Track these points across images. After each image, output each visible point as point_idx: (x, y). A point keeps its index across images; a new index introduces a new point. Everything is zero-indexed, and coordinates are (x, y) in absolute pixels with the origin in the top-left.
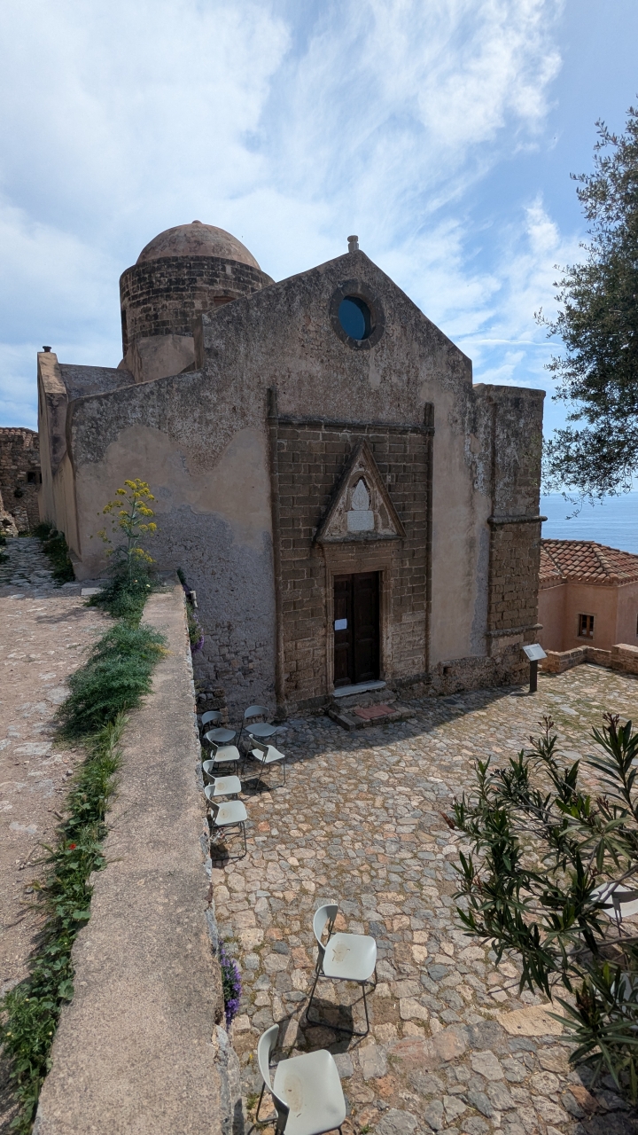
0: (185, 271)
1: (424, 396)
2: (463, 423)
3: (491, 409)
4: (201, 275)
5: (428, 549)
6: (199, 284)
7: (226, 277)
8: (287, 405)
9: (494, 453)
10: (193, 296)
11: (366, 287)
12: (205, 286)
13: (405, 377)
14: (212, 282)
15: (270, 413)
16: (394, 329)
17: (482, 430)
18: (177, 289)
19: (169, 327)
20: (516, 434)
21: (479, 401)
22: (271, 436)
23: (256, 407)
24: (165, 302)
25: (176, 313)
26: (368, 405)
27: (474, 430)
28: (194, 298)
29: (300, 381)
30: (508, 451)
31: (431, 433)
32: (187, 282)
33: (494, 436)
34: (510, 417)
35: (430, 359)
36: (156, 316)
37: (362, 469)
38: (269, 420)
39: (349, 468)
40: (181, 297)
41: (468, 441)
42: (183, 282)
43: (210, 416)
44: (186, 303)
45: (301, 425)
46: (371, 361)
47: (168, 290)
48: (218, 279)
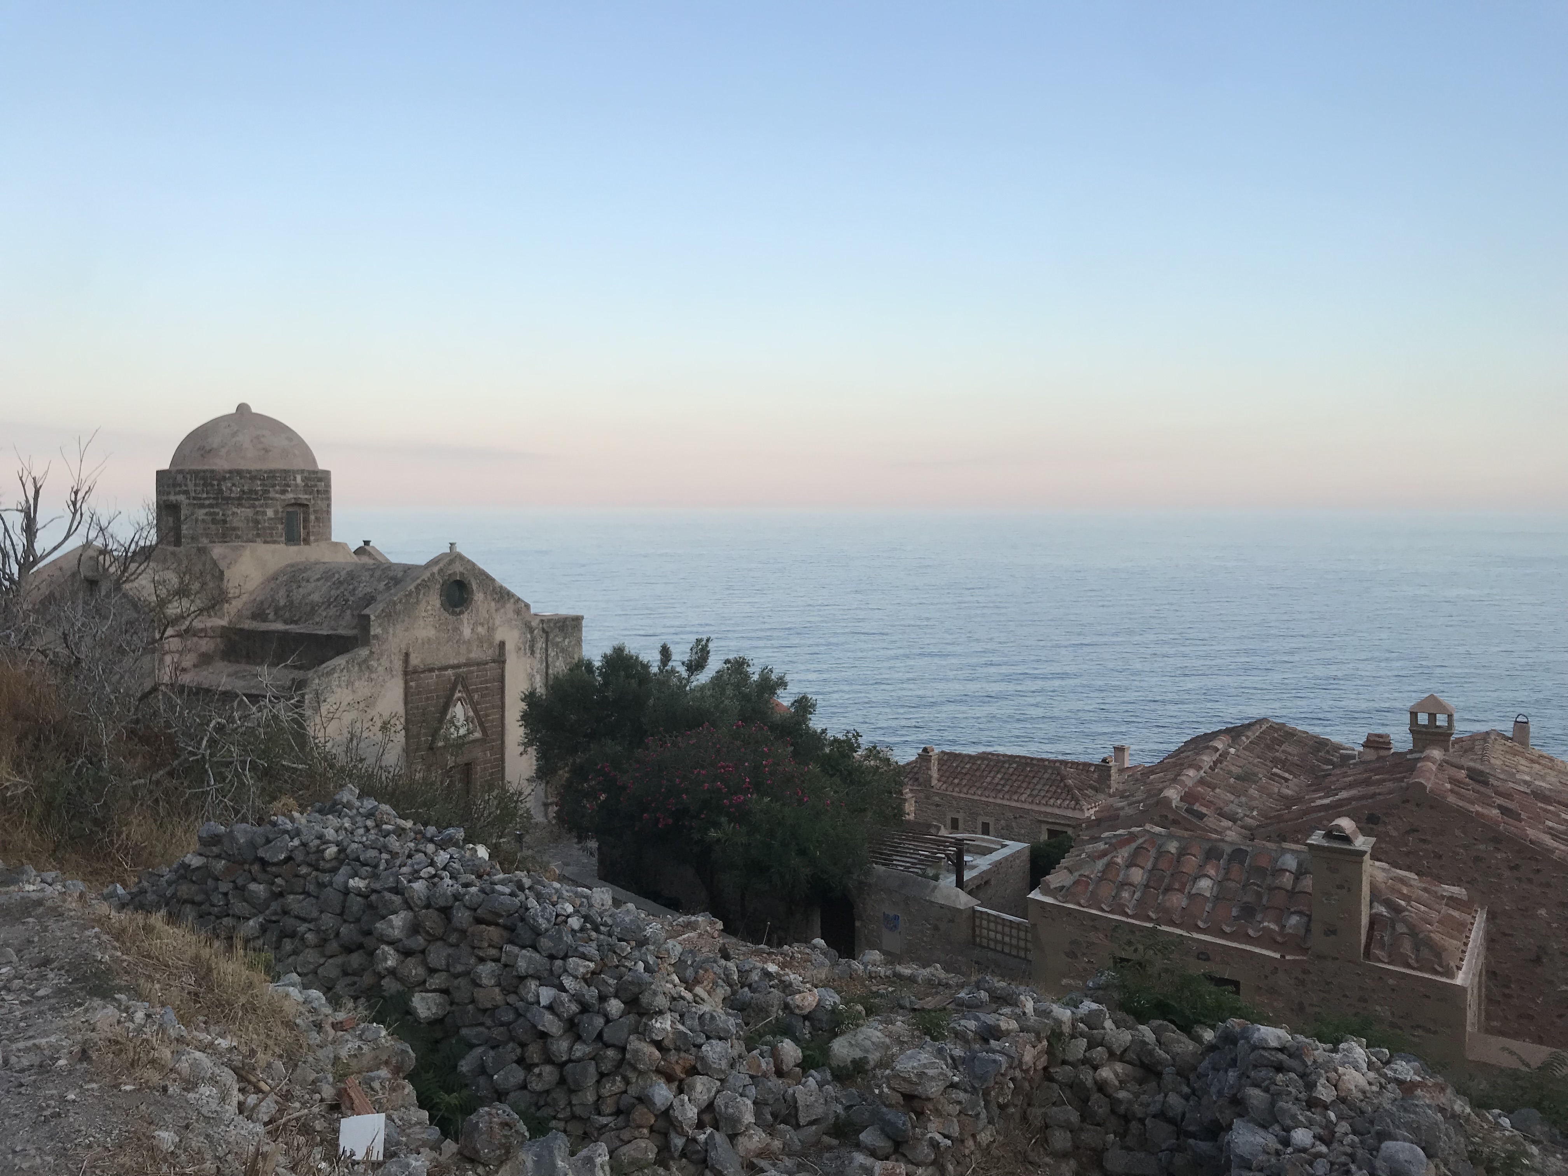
0: (259, 483)
1: (499, 636)
2: (525, 650)
3: (544, 635)
4: (274, 486)
5: (503, 742)
6: (272, 495)
7: (297, 485)
8: (414, 660)
9: (547, 667)
10: (267, 506)
11: (462, 574)
12: (277, 496)
13: (486, 627)
14: (283, 492)
15: (406, 667)
16: (479, 596)
17: (538, 651)
18: (249, 499)
19: (239, 533)
20: (563, 650)
21: (536, 632)
22: (406, 683)
23: (398, 665)
24: (235, 510)
25: (248, 521)
26: (463, 649)
27: (533, 652)
28: (267, 507)
29: (423, 643)
30: (558, 664)
31: (504, 662)
32: (260, 493)
33: (547, 656)
34: (558, 640)
35: (502, 610)
36: (225, 522)
37: (460, 695)
38: (406, 673)
39: (453, 695)
40: (254, 506)
41: (529, 661)
42: (256, 492)
43: (373, 676)
44: (258, 512)
45: (423, 672)
46: (465, 621)
47: (240, 498)
48: (289, 489)
